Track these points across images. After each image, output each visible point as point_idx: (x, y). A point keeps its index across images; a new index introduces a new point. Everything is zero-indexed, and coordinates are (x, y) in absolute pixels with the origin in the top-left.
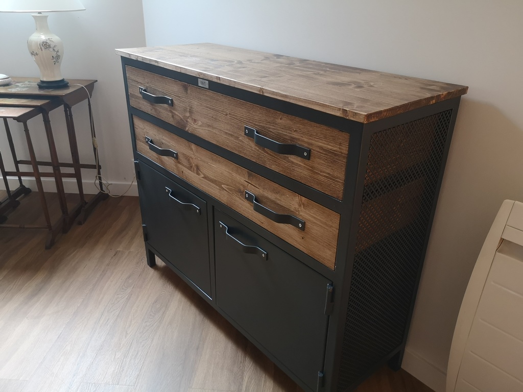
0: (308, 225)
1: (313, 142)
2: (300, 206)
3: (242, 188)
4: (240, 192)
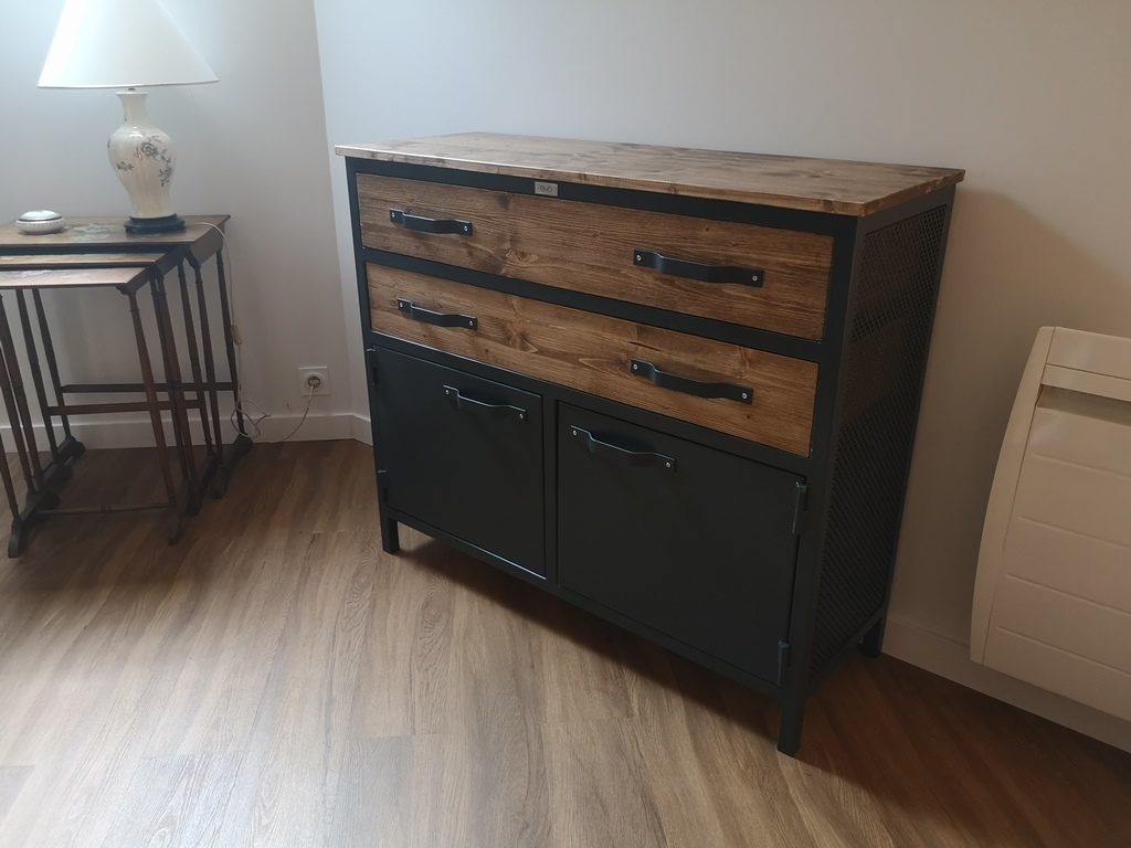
0: (758, 393)
1: (768, 257)
2: (743, 364)
3: (623, 356)
4: (620, 363)
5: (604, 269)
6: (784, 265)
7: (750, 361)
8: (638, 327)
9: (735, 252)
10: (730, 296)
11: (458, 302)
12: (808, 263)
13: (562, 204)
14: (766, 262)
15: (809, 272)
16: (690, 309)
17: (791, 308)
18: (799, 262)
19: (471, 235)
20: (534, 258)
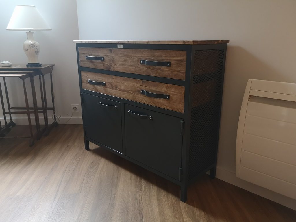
0: (171, 96)
1: (171, 58)
2: (167, 88)
3: (139, 89)
4: (138, 91)
5: (134, 66)
6: (175, 60)
7: (169, 87)
8: (142, 81)
9: (164, 58)
10: (163, 70)
11: (101, 79)
12: (181, 59)
13: (124, 50)
14: (171, 60)
15: (181, 61)
16: (154, 74)
17: (177, 72)
18: (179, 59)
19: (104, 60)
20: (118, 65)
